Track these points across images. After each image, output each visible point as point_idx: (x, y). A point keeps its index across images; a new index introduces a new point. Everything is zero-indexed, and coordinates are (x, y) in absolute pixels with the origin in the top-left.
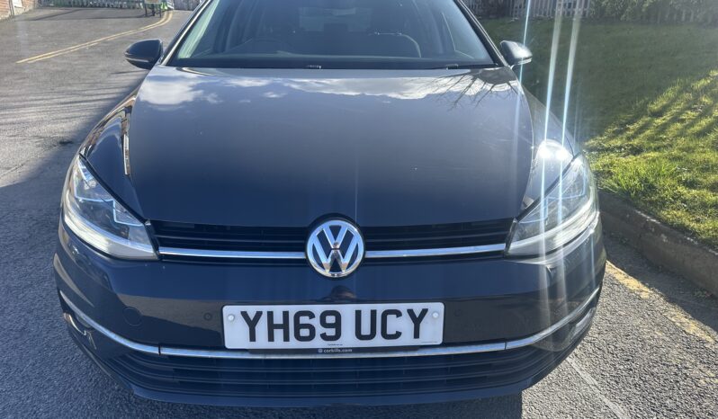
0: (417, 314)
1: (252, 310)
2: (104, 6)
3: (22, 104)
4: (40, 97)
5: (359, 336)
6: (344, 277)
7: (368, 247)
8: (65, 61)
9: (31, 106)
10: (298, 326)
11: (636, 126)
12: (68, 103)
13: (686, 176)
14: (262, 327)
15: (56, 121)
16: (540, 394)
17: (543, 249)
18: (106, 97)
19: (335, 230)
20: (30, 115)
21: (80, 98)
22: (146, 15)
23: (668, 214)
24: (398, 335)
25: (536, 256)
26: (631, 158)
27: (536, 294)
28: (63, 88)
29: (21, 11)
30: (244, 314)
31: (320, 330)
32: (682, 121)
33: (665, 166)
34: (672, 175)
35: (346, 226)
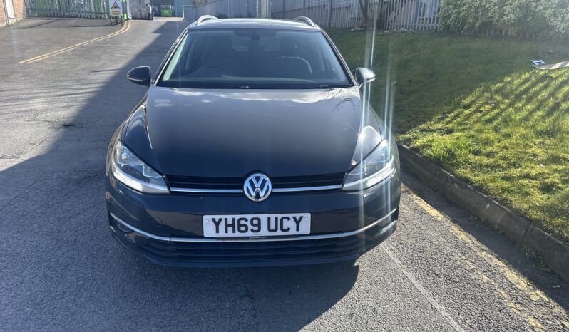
0: (298, 219)
1: (217, 217)
2: (77, 17)
3: (29, 96)
4: (41, 91)
5: (269, 230)
6: (262, 201)
7: (274, 187)
8: (55, 62)
9: (37, 97)
10: (240, 225)
11: (453, 114)
12: (61, 96)
13: (475, 148)
14: (222, 226)
15: (57, 109)
16: (369, 268)
17: (362, 187)
18: (89, 90)
19: (258, 179)
20: (37, 104)
21: (70, 92)
22: (111, 24)
23: (460, 172)
24: (289, 229)
25: (358, 191)
26: (446, 136)
27: (357, 209)
28: (56, 84)
29: (14, 21)
30: (213, 220)
31: (250, 227)
32: (481, 112)
33: (464, 141)
34: (467, 148)
35: (263, 177)
